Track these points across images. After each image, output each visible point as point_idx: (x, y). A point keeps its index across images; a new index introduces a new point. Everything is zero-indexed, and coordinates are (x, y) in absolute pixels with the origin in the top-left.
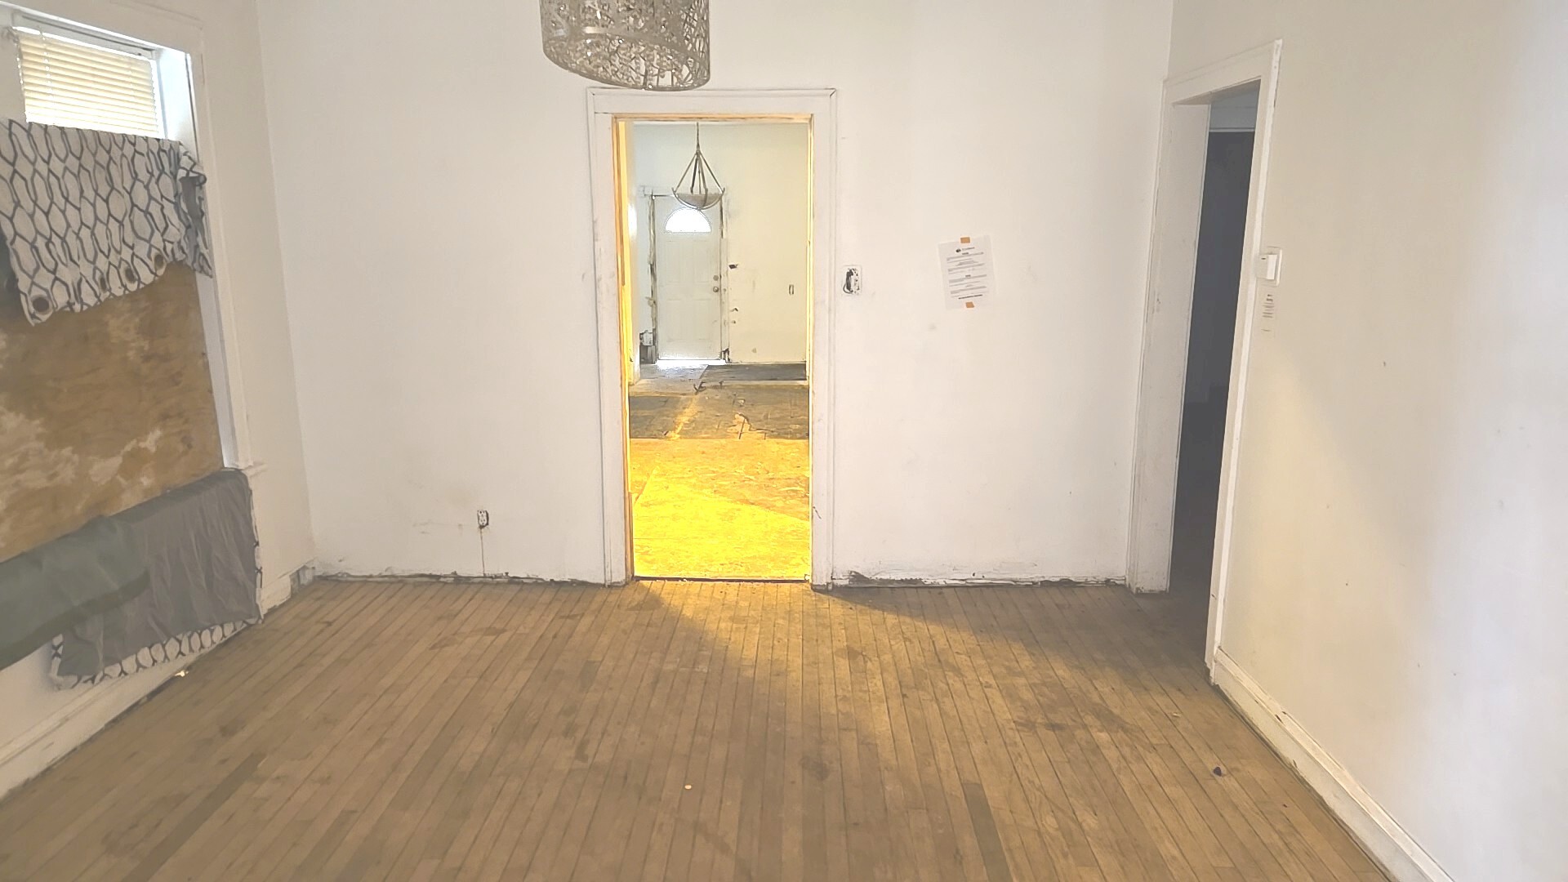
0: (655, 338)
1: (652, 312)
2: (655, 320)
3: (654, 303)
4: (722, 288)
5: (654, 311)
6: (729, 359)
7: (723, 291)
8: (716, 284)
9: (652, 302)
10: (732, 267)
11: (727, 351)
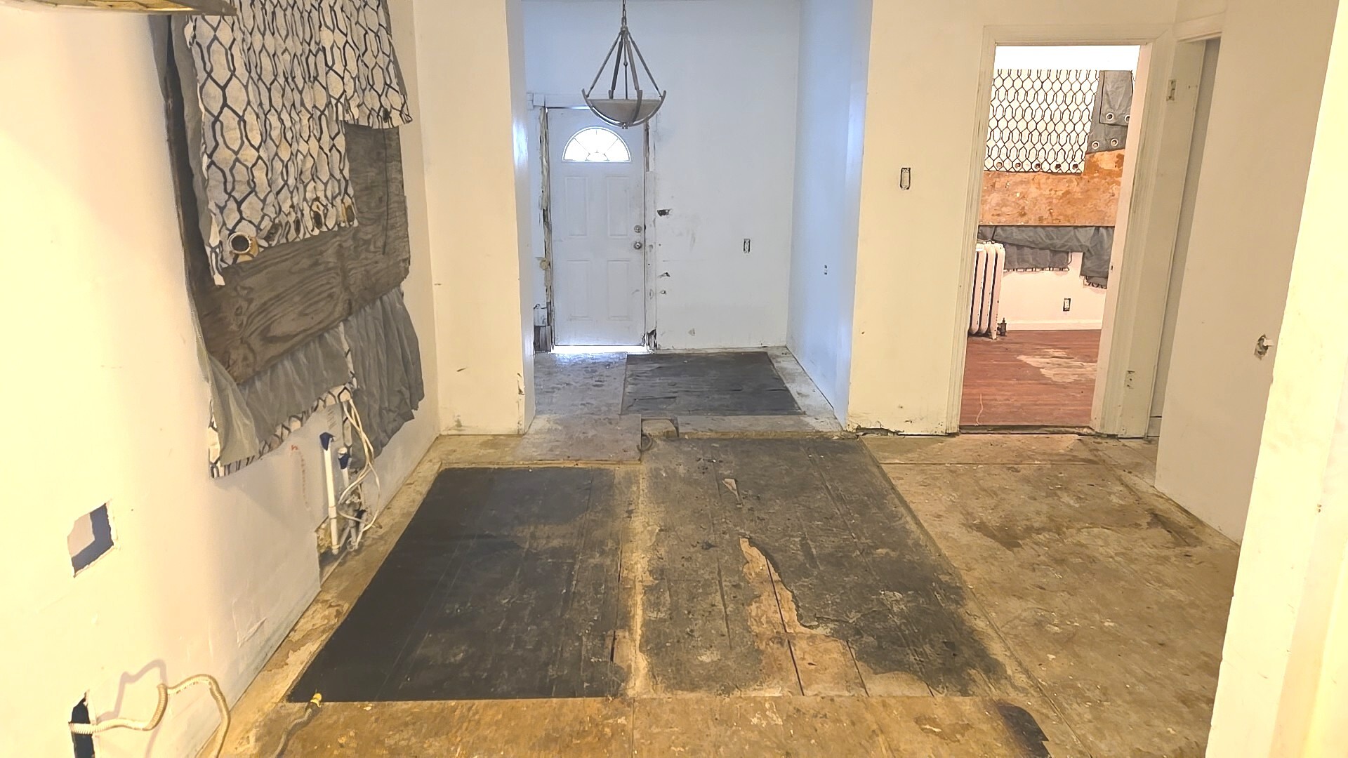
0: (549, 315)
1: (546, 277)
2: (550, 289)
3: (548, 264)
4: (648, 244)
5: (549, 278)
6: (655, 346)
7: (648, 249)
8: (637, 237)
9: (545, 264)
10: (662, 213)
11: (653, 332)
